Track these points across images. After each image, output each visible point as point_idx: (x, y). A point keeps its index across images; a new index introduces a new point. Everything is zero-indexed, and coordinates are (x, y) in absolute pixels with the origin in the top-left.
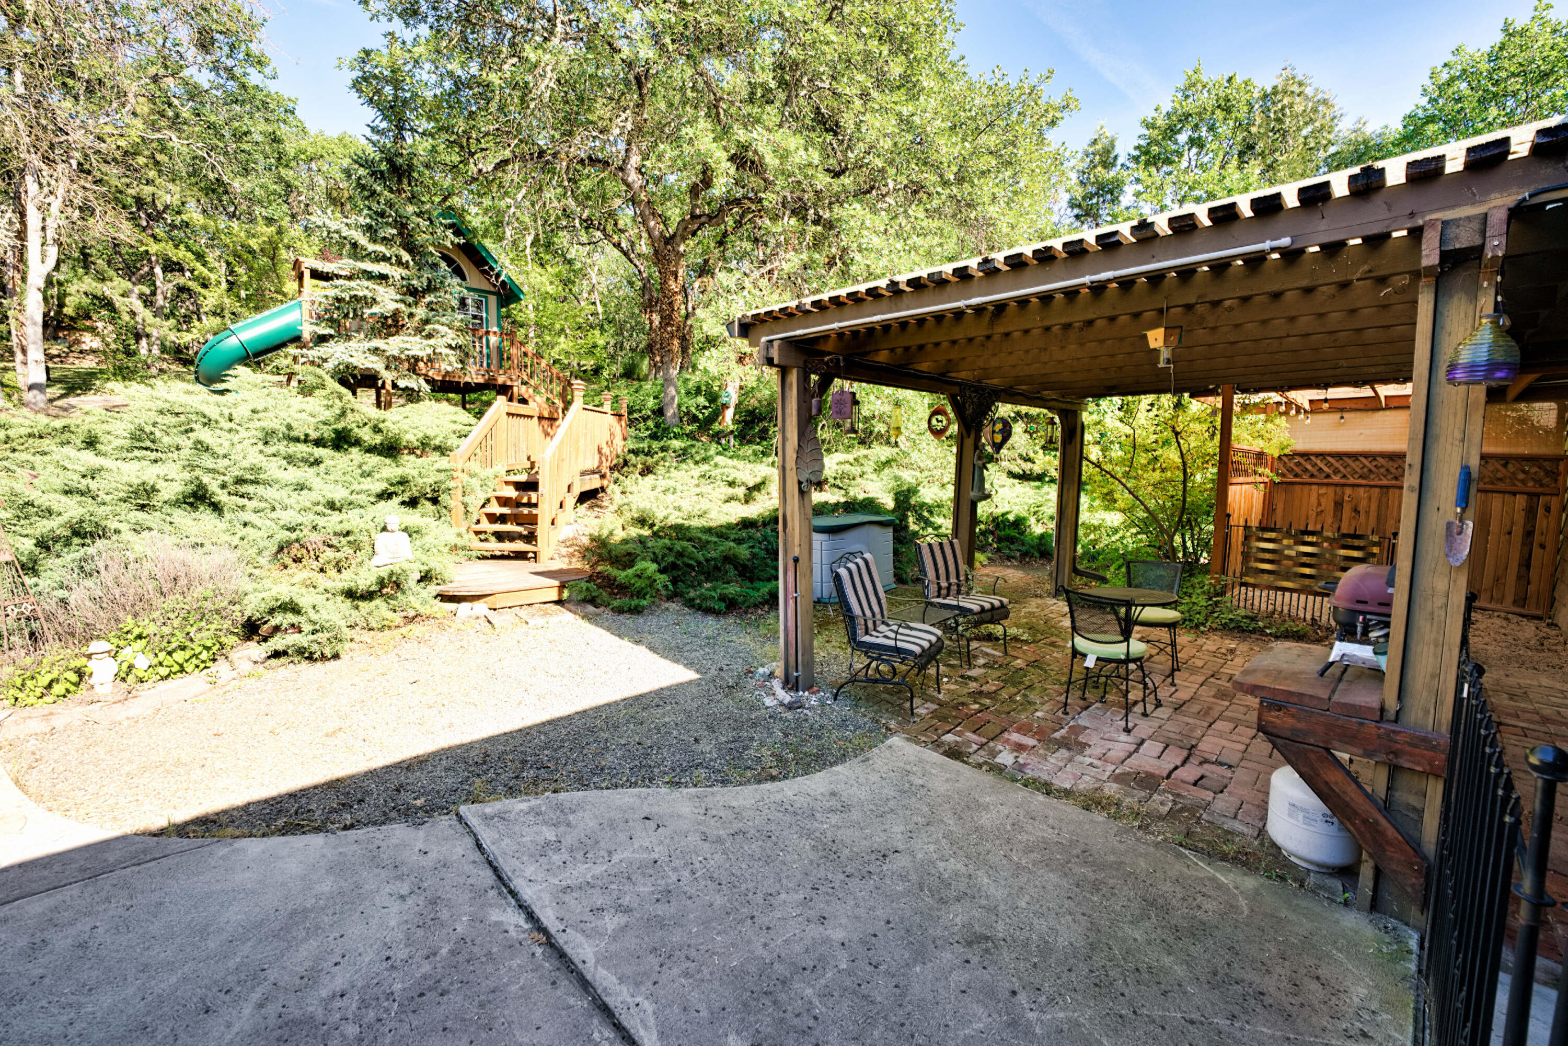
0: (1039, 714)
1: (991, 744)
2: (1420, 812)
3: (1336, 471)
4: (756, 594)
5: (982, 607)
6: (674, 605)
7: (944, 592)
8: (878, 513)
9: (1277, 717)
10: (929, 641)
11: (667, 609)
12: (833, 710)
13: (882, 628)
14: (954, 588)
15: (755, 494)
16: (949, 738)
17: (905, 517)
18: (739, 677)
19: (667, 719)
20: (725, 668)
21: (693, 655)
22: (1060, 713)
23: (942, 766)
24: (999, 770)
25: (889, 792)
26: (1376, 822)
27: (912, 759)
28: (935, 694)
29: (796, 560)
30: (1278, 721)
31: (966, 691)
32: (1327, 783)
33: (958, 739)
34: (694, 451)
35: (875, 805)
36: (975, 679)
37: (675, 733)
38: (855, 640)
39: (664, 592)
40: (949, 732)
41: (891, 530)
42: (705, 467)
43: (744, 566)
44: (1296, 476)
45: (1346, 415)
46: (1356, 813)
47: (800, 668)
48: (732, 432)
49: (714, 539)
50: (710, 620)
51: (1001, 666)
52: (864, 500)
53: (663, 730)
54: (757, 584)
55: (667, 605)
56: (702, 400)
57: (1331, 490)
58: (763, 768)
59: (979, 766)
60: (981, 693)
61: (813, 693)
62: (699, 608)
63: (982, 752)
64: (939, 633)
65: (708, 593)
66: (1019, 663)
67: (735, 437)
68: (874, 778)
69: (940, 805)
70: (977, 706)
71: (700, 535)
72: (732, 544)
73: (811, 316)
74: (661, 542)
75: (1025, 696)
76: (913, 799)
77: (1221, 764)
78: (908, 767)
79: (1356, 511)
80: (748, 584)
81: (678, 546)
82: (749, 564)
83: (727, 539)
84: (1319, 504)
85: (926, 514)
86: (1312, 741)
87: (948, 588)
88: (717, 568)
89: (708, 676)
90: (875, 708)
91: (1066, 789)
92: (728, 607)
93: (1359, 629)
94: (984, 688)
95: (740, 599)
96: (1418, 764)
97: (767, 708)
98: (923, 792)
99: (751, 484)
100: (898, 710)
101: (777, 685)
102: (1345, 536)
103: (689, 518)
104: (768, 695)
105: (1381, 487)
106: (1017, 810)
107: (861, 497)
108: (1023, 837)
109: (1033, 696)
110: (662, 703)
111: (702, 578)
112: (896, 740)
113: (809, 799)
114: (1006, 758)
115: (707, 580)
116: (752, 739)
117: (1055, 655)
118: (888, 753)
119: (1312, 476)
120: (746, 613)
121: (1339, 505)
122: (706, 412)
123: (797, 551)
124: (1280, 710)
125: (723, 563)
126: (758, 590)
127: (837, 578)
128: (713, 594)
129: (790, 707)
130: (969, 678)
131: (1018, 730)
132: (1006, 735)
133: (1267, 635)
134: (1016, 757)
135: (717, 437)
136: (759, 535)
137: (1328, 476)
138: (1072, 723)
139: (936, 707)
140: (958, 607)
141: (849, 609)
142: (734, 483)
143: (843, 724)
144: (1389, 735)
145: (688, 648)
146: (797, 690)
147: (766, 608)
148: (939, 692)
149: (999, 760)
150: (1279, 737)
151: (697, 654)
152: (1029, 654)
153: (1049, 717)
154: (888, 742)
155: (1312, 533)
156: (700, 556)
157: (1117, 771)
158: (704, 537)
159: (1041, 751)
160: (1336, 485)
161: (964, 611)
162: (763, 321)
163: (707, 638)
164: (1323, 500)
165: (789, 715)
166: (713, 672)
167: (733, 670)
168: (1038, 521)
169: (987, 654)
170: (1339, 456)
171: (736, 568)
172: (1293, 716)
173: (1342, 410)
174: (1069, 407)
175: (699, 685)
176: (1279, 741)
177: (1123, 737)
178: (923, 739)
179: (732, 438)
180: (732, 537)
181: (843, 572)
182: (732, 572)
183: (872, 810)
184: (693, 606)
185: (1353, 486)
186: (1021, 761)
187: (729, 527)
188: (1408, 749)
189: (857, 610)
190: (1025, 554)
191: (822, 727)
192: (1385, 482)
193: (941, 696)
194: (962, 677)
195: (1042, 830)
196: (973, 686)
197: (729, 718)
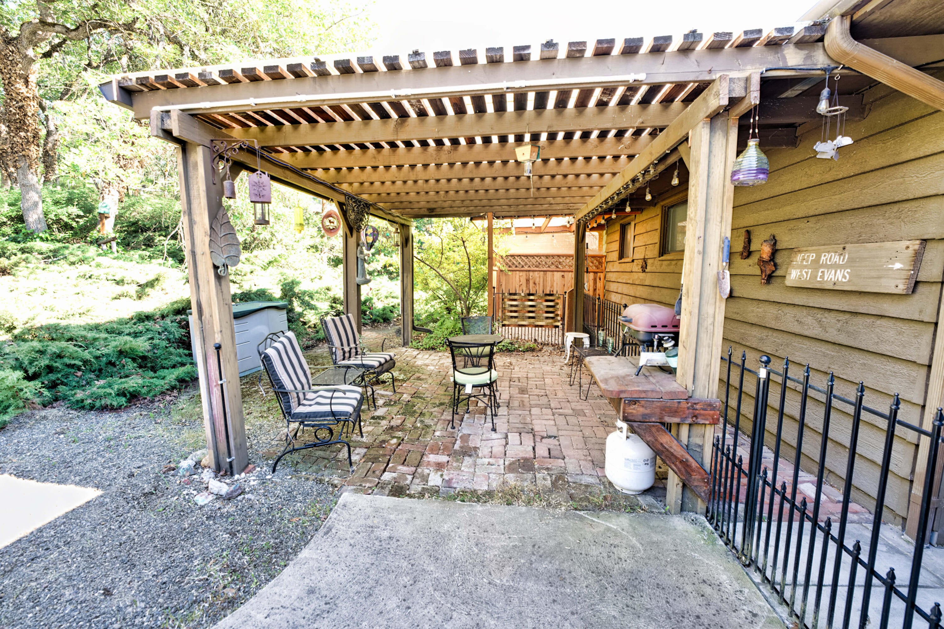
0: (437, 433)
1: (419, 470)
2: (701, 447)
3: (526, 264)
4: (162, 382)
5: (380, 362)
6: (55, 411)
7: (347, 355)
8: (270, 300)
9: (634, 409)
10: (356, 399)
11: (45, 418)
12: (276, 484)
13: (310, 396)
14: (353, 351)
15: (148, 290)
16: (387, 476)
17: (291, 302)
18: (157, 478)
19: (50, 577)
20: (136, 472)
21: (88, 466)
22: (449, 429)
23: (395, 509)
24: (435, 492)
25: (365, 559)
26: (687, 460)
27: (369, 511)
28: (359, 438)
29: (218, 348)
30: (634, 411)
31: (381, 429)
32: (662, 444)
33: (394, 475)
34: (66, 252)
35: (358, 583)
36: (384, 418)
37: (68, 593)
38: (289, 413)
39: (37, 400)
40: (384, 471)
41: (285, 312)
42: (83, 269)
43: (144, 358)
44: (510, 267)
45: (528, 235)
46: (676, 458)
47: (233, 452)
48: (114, 239)
49: (104, 335)
50: (109, 418)
51: (395, 402)
52: (257, 291)
53: (44, 599)
54: (161, 373)
55: (43, 413)
56: (74, 210)
57: (524, 273)
58: (215, 595)
59: (421, 495)
60: (392, 428)
61: (250, 471)
62: (92, 408)
63: (417, 481)
64: (360, 389)
65: (101, 391)
66: (406, 397)
67: (118, 244)
68: (344, 549)
69: (415, 553)
70: (394, 441)
71: (84, 333)
72: (128, 338)
73: (218, 89)
74: (25, 346)
75: (422, 422)
76: (390, 558)
77: (550, 437)
78: (369, 522)
79: (535, 283)
80: (151, 374)
81: (54, 347)
82: (149, 354)
83: (120, 334)
84: (520, 281)
85: (307, 298)
86: (654, 420)
87: (350, 352)
88: (111, 364)
89: (114, 489)
90: (314, 468)
91: (486, 491)
92: (129, 401)
93: (656, 343)
94: (393, 423)
95: (144, 391)
96: (707, 419)
97: (201, 508)
98: (394, 544)
99: (143, 282)
100: (335, 464)
101: (207, 475)
102: (546, 295)
103: (68, 317)
104: (199, 491)
105: (544, 271)
106: (471, 528)
107: (254, 289)
108: (490, 555)
109: (428, 421)
110: (41, 551)
111: (92, 376)
112: (347, 497)
113: (286, 614)
114: (435, 480)
115: (98, 377)
116: (190, 558)
117: (424, 386)
118: (345, 514)
119: (516, 266)
120: (152, 402)
121: (528, 281)
122: (82, 222)
123: (218, 339)
124: (635, 404)
125: (118, 357)
126: (163, 378)
127: (267, 359)
128: (109, 390)
129: (229, 498)
130: (379, 418)
131: (432, 451)
132: (425, 458)
133: (520, 351)
134: (442, 475)
135: (97, 242)
136: (157, 326)
137: (523, 267)
138: (460, 435)
139: (365, 450)
140: (363, 366)
141: (282, 386)
142: (122, 281)
143: (290, 498)
144: (692, 406)
145: (80, 459)
146: (232, 474)
147: (175, 393)
148: (362, 436)
149: (431, 483)
150: (635, 421)
151: (95, 464)
152: (409, 389)
153: (445, 434)
154: (341, 501)
155: (532, 295)
156: (86, 355)
157: (507, 463)
158: (90, 335)
159: (455, 464)
160: (526, 271)
161: (368, 367)
162: (153, 89)
163: (108, 440)
164: (521, 279)
165: (230, 508)
166: (121, 481)
167: (147, 473)
168: (378, 299)
169: (383, 396)
170: (527, 256)
171: (134, 360)
172: (643, 406)
173: (526, 233)
174: (406, 223)
175: (102, 504)
176: (635, 424)
177: (494, 435)
178: (368, 485)
179: (114, 244)
180: (127, 331)
181: (270, 352)
182: (130, 365)
183: (358, 592)
184: (83, 408)
185: (533, 271)
186: (446, 478)
187: (121, 322)
188: (702, 412)
189: (289, 386)
190: (374, 321)
191: (271, 508)
192: (545, 269)
193: (364, 439)
194: (373, 418)
195: (497, 539)
196: (384, 423)
197: (152, 539)
